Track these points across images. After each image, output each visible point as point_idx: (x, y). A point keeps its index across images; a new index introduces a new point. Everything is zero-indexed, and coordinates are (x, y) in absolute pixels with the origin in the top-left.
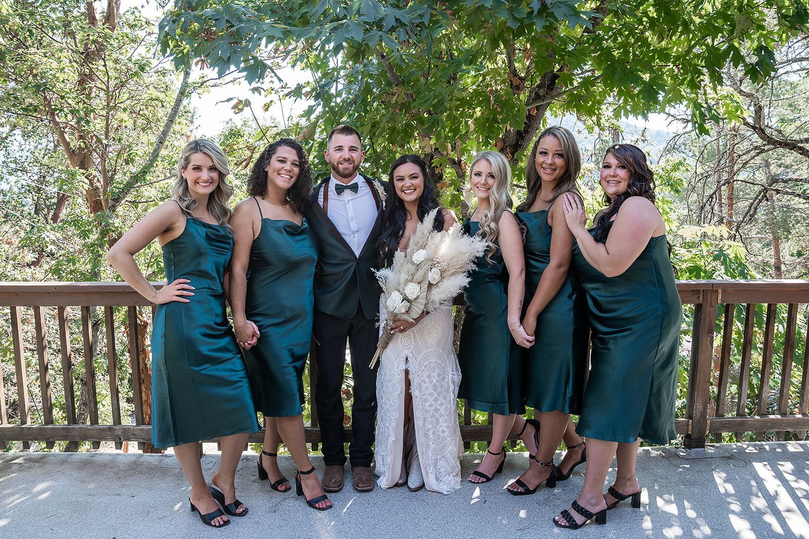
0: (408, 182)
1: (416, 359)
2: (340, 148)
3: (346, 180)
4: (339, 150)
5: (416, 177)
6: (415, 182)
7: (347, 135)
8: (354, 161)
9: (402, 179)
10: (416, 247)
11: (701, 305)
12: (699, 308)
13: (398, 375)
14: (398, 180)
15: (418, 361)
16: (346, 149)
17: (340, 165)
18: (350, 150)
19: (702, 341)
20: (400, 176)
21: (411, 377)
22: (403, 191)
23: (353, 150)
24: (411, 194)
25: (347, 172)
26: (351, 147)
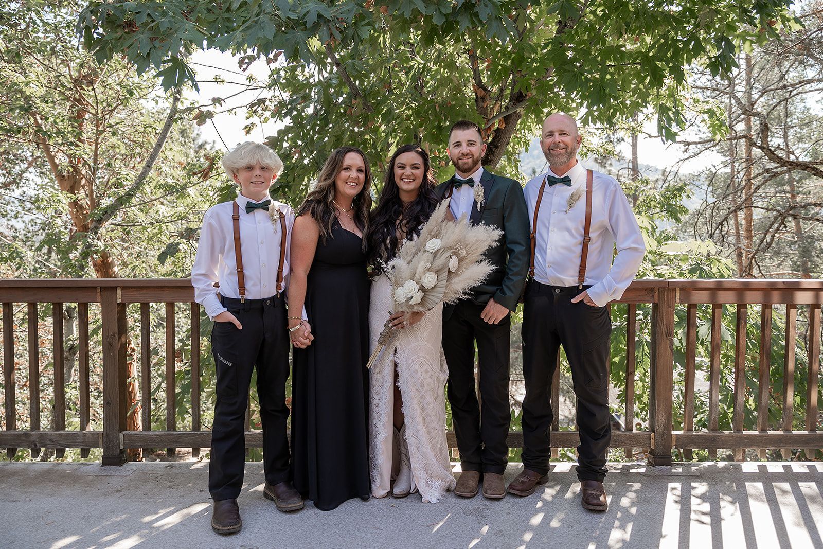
0: (408, 171)
1: (404, 351)
2: (458, 144)
3: (465, 174)
4: (458, 145)
5: (418, 168)
6: (416, 172)
7: (464, 130)
8: (473, 155)
9: (403, 167)
10: (429, 236)
11: (657, 304)
12: (655, 306)
13: (388, 366)
14: (399, 167)
15: (406, 354)
16: (464, 144)
17: (460, 161)
18: (468, 145)
19: (660, 344)
20: (402, 164)
21: (399, 369)
22: (402, 179)
23: (471, 144)
24: (409, 183)
25: (466, 166)
26: (469, 141)
